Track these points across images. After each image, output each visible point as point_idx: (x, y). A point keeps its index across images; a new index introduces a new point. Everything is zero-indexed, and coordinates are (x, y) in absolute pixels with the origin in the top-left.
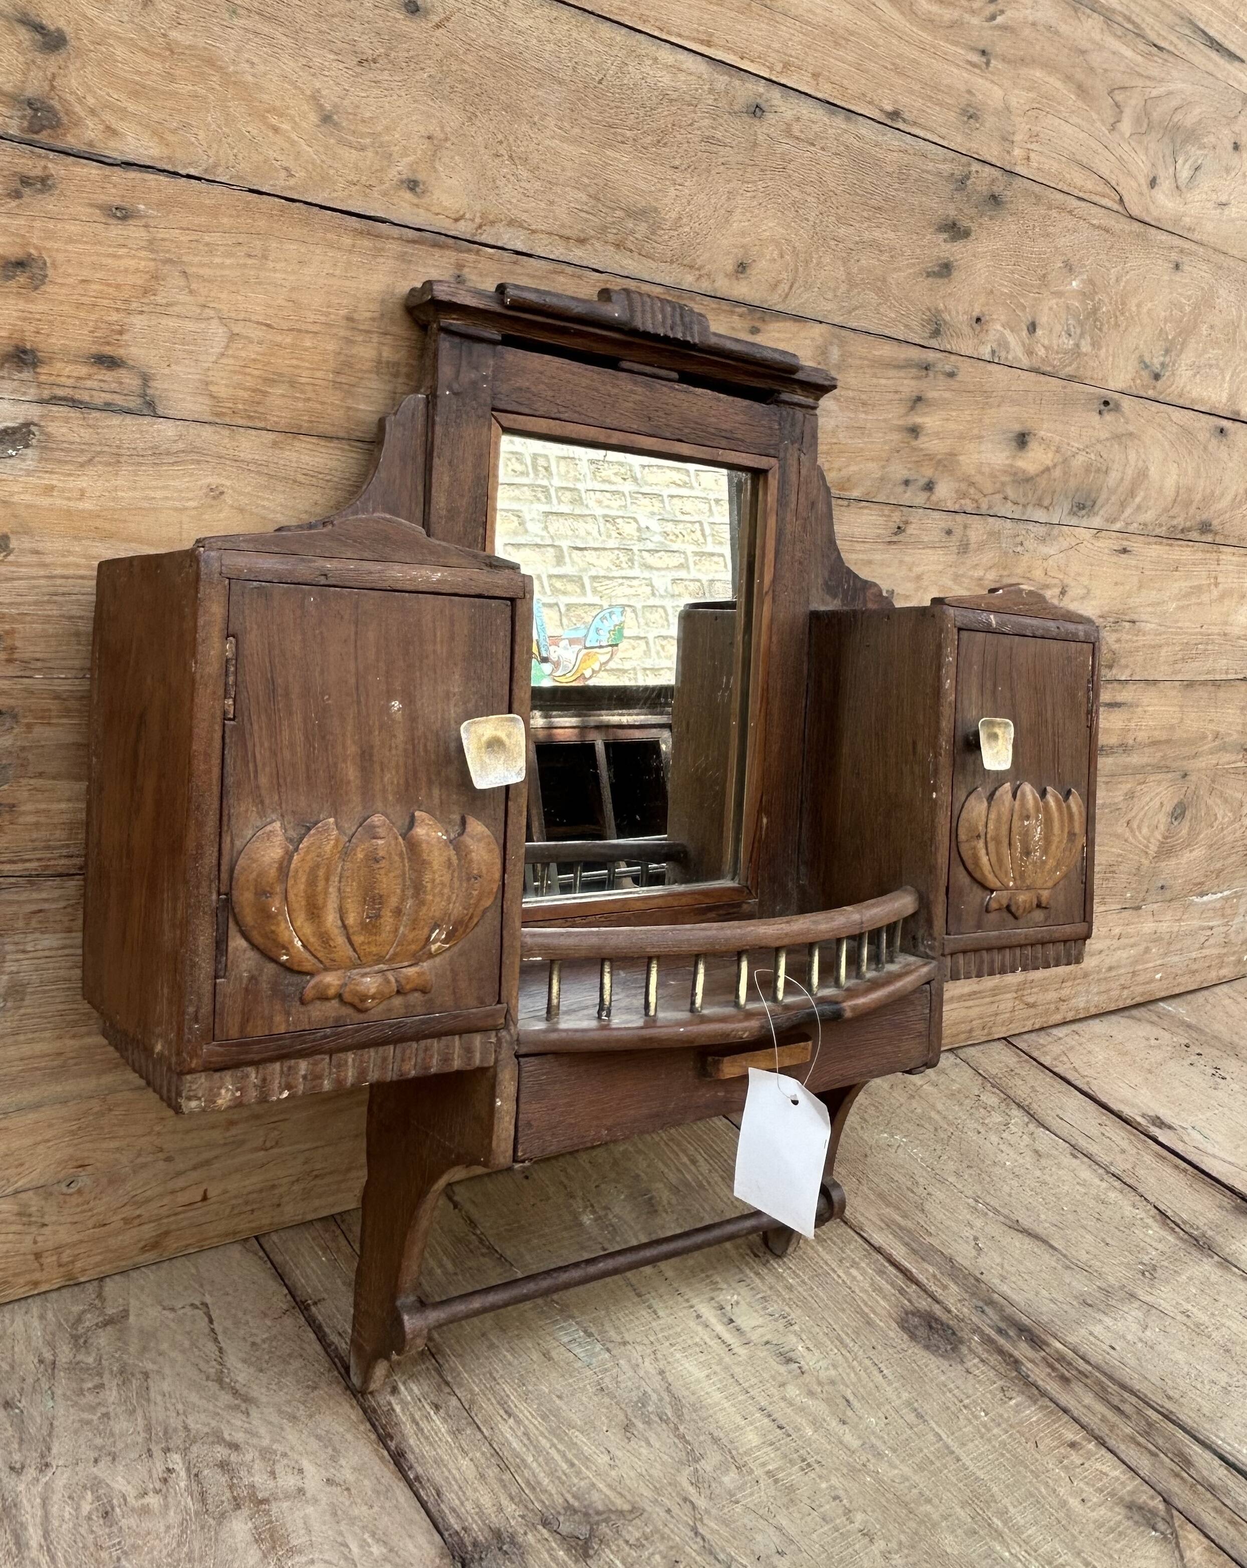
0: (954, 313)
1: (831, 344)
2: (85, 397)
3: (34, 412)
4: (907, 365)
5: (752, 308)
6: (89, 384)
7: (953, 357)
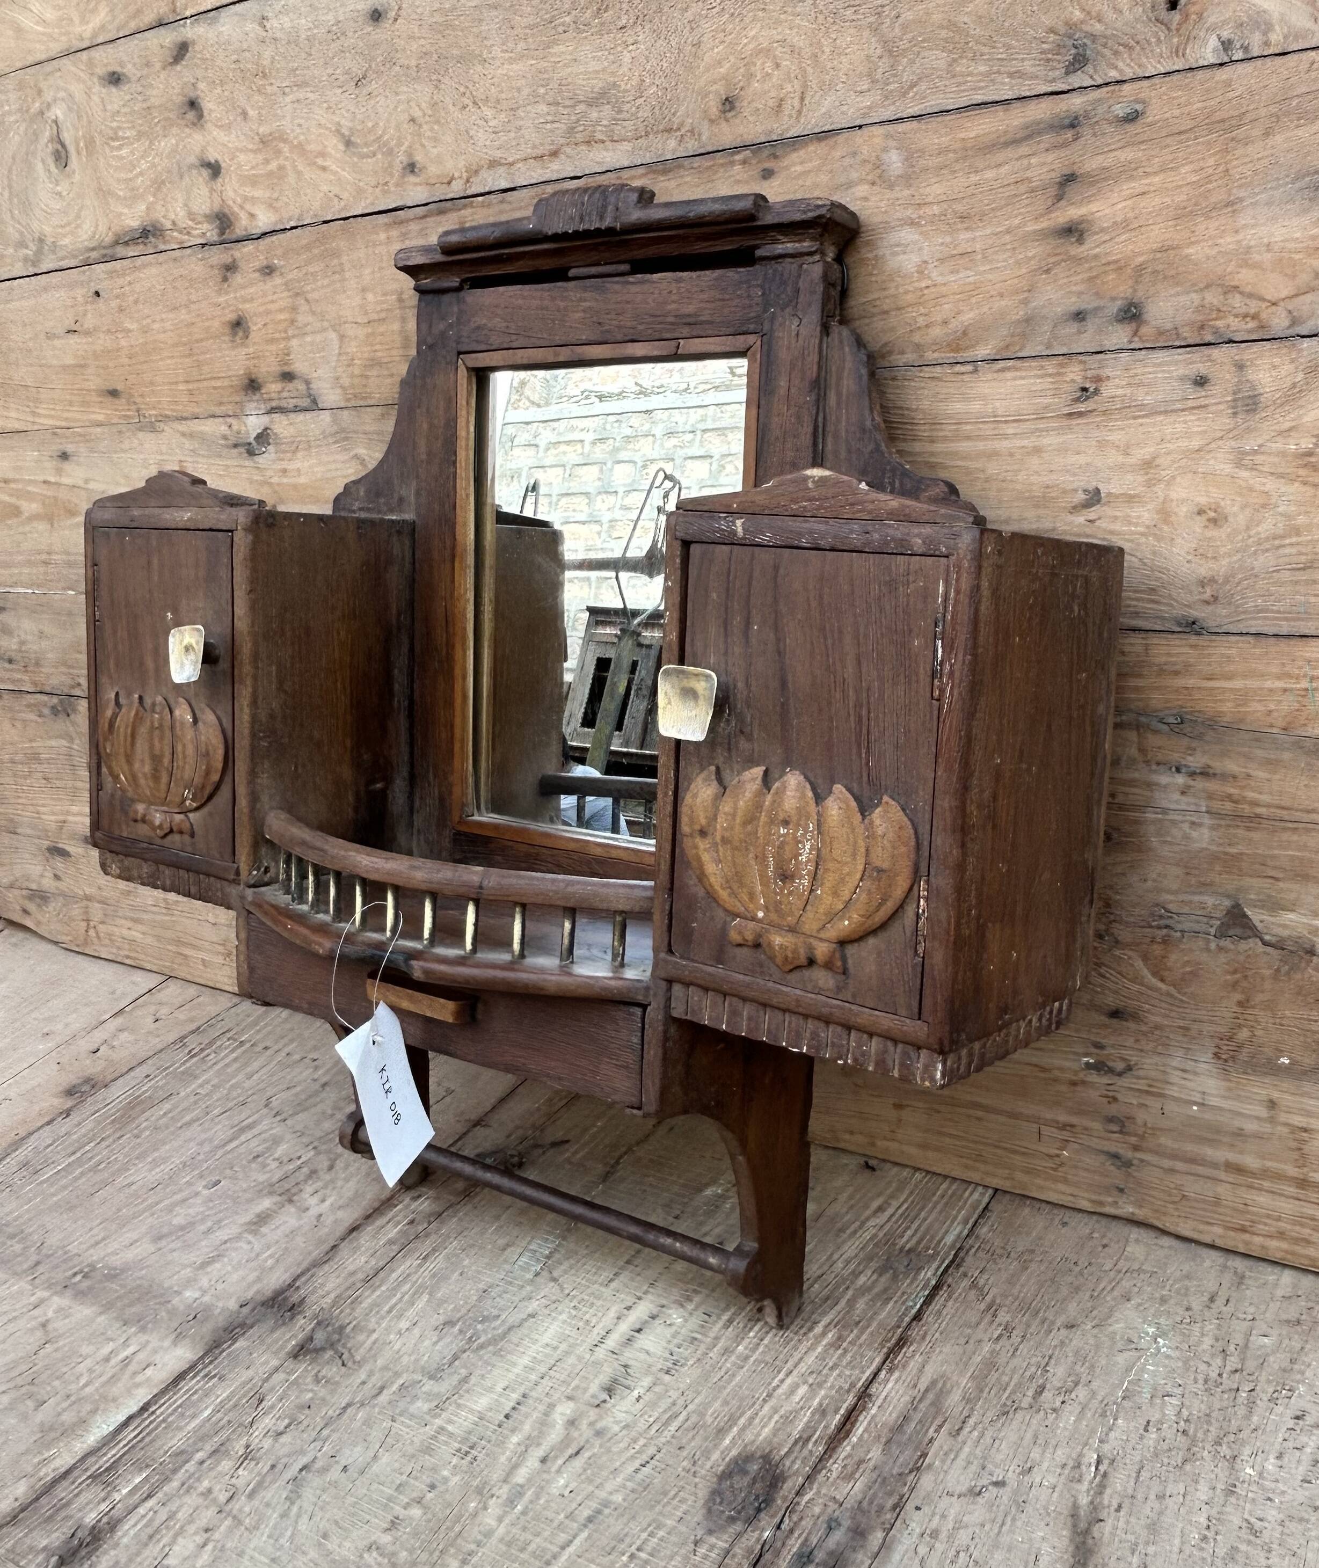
0: (1110, 15)
1: (885, 150)
2: (283, 404)
3: (265, 420)
4: (1031, 133)
5: (755, 147)
6: (285, 394)
7: (1126, 87)
